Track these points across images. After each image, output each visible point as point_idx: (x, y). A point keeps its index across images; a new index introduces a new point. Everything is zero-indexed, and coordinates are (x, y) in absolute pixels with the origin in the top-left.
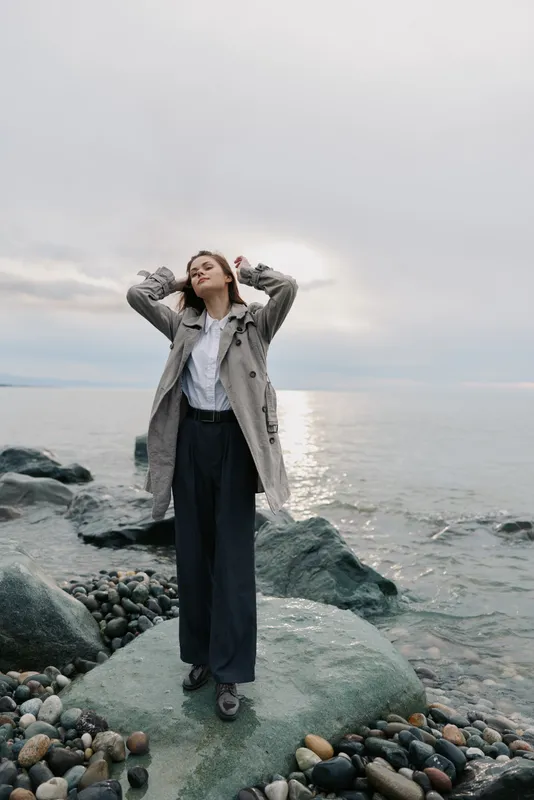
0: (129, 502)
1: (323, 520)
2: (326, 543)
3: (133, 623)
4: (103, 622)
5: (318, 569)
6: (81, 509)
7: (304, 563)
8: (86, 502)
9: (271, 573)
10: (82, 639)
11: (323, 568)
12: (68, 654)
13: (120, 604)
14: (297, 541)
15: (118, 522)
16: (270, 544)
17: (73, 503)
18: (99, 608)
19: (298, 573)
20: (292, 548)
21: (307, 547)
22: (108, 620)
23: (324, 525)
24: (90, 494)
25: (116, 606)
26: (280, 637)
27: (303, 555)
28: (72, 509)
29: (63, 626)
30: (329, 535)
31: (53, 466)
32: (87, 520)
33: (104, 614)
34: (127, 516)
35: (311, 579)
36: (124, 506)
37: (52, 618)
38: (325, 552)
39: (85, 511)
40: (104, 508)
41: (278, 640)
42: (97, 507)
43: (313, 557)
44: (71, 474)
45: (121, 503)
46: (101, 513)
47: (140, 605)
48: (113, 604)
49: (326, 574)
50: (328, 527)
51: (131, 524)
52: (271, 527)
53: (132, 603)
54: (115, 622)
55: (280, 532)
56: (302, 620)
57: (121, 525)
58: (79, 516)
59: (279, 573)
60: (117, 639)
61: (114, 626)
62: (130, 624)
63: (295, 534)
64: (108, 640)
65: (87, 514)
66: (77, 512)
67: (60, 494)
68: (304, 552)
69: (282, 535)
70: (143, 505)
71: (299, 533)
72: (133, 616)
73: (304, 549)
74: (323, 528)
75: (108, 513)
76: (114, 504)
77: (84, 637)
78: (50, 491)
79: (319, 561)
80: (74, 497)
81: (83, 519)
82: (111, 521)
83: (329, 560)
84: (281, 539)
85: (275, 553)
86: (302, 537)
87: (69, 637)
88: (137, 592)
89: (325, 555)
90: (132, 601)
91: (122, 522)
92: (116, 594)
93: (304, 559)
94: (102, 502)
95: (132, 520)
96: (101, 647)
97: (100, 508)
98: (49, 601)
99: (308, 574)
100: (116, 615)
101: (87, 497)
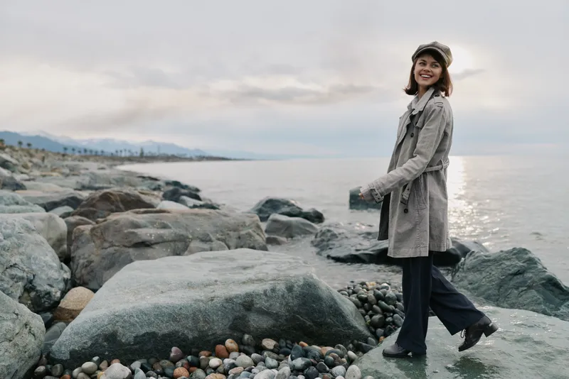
0: (360, 235)
1: (525, 250)
2: (530, 268)
3: (389, 319)
4: (367, 317)
5: (525, 288)
6: (325, 239)
7: (512, 283)
8: (329, 234)
9: (483, 289)
10: (356, 328)
11: (530, 287)
12: (348, 337)
13: (377, 304)
14: (503, 266)
15: (354, 248)
16: (479, 268)
17: (319, 235)
18: (362, 307)
19: (506, 290)
20: (500, 270)
21: (513, 271)
22: (371, 316)
23: (527, 254)
24: (332, 229)
25: (375, 306)
26: (518, 338)
27: (510, 277)
28: (319, 239)
29: (343, 317)
30: (532, 262)
31: (298, 210)
32: (331, 247)
33: (367, 311)
34: (360, 244)
35: (519, 295)
36: (356, 237)
37: (337, 312)
38: (531, 275)
39: (329, 240)
40: (342, 238)
41: (518, 341)
42: (337, 237)
43: (519, 279)
44: (311, 216)
45: (355, 235)
46: (341, 242)
47: (391, 307)
48: (372, 305)
49: (533, 293)
50: (530, 255)
51: (364, 250)
52: (477, 255)
53: (386, 305)
54: (377, 317)
55: (486, 258)
56: (532, 327)
57: (357, 250)
58: (325, 243)
59: (489, 289)
60: (379, 329)
61: (377, 320)
62: (387, 320)
63: (500, 260)
64: (373, 330)
65: (330, 242)
66: (323, 241)
67: (308, 229)
68: (511, 274)
69: (489, 261)
70: (370, 237)
71: (504, 259)
72: (388, 314)
73: (510, 272)
74: (527, 257)
75: (345, 241)
76: (349, 236)
77: (357, 326)
78: (302, 226)
79: (526, 282)
80: (319, 231)
81: (328, 246)
82: (350, 247)
83: (534, 282)
84: (489, 264)
85: (484, 274)
86: (508, 263)
87: (348, 325)
88: (389, 297)
89: (531, 278)
90: (386, 302)
91: (358, 248)
92: (373, 298)
93: (510, 280)
94: (340, 234)
95: (364, 248)
96: (369, 334)
97: (339, 238)
98: (333, 299)
99: (516, 292)
100: (376, 313)
101: (329, 231)
